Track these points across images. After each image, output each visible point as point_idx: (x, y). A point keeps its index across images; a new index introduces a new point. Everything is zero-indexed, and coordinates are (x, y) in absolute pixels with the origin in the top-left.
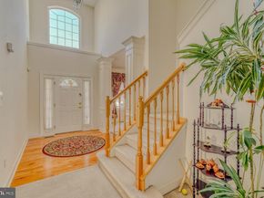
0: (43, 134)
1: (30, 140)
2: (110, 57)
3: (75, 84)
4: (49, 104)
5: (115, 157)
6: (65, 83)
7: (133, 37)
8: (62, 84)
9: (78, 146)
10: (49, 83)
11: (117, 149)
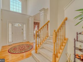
0: (8, 44)
1: (2, 47)
2: (33, 16)
3: (20, 25)
4: (10, 33)
5: (39, 53)
6: (17, 25)
7: (44, 8)
8: (16, 25)
9: (22, 49)
10: (10, 25)
11: (40, 50)
